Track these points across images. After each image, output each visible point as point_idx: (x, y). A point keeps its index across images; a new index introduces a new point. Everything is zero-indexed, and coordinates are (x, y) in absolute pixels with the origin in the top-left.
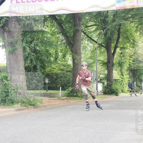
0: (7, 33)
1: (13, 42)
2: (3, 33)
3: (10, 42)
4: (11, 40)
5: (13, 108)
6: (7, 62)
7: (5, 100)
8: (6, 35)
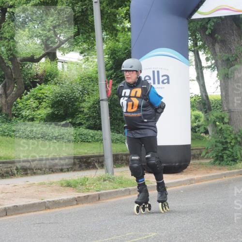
0: (220, 44)
1: (230, 58)
2: (213, 45)
3: (224, 58)
4: (226, 56)
5: (235, 169)
6: (222, 92)
7: (222, 157)
8: (217, 47)
